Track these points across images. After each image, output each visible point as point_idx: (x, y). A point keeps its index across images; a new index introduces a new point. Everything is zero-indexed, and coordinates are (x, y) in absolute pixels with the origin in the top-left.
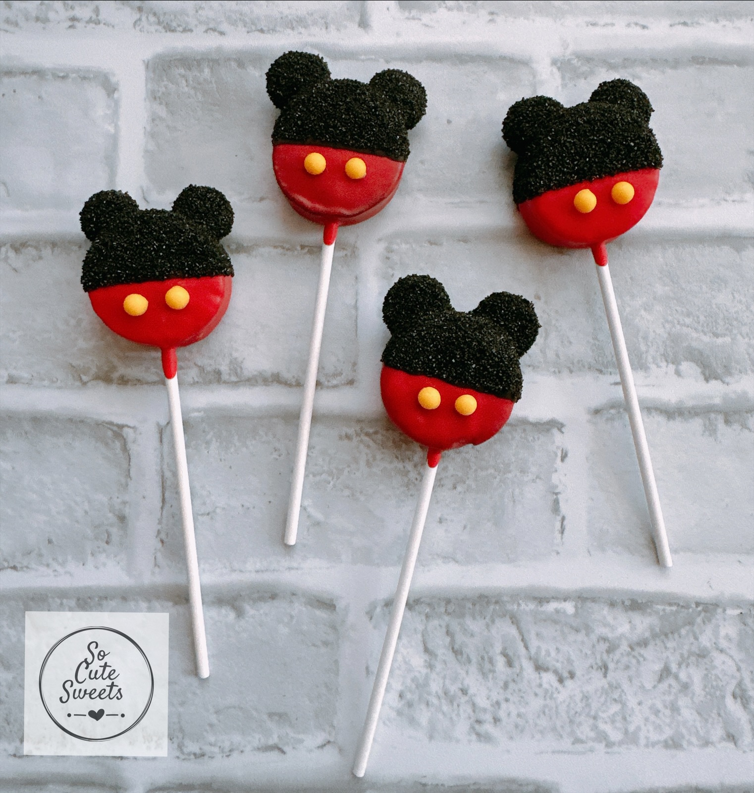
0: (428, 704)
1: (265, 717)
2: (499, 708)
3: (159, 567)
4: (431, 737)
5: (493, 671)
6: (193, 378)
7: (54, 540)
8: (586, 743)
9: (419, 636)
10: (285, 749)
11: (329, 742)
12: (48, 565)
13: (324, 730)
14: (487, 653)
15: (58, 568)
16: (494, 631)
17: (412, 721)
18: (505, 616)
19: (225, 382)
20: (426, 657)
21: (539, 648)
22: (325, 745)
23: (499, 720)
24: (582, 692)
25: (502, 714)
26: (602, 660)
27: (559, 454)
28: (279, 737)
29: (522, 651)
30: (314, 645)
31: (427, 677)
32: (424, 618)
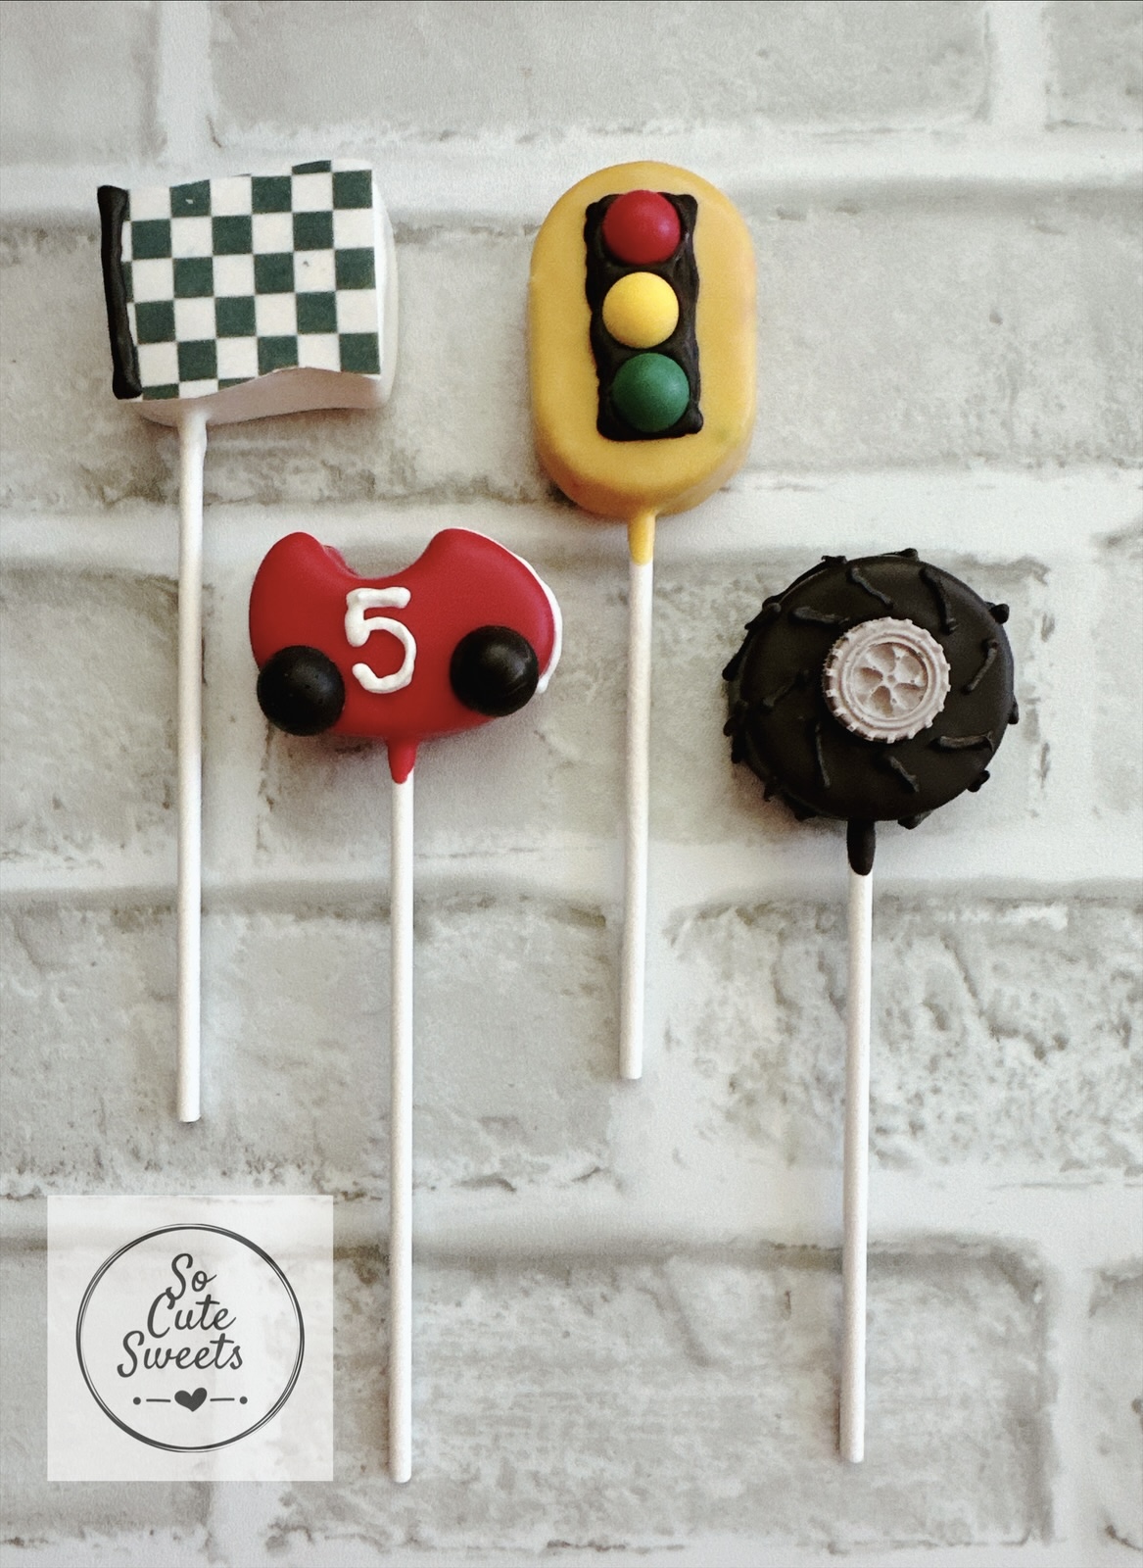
0: (784, 1100)
1: (475, 1125)
2: (922, 1104)
3: (266, 848)
4: (792, 1160)
5: (909, 1037)
6: (321, 490)
7: (64, 800)
8: (1089, 1168)
9: (766, 973)
10: (514, 1182)
11: (597, 1170)
12: (55, 849)
13: (589, 1150)
14: (899, 1003)
15: (73, 852)
16: (911, 963)
17: (756, 1132)
18: (931, 933)
19: (383, 497)
20: (781, 1013)
21: (998, 992)
22: (589, 1176)
23: (922, 1127)
24: (1081, 1073)
25: (927, 1116)
26: (1121, 1015)
27: (1038, 625)
28: (503, 1161)
29: (964, 998)
30: (566, 992)
31: (783, 1049)
32: (775, 939)
